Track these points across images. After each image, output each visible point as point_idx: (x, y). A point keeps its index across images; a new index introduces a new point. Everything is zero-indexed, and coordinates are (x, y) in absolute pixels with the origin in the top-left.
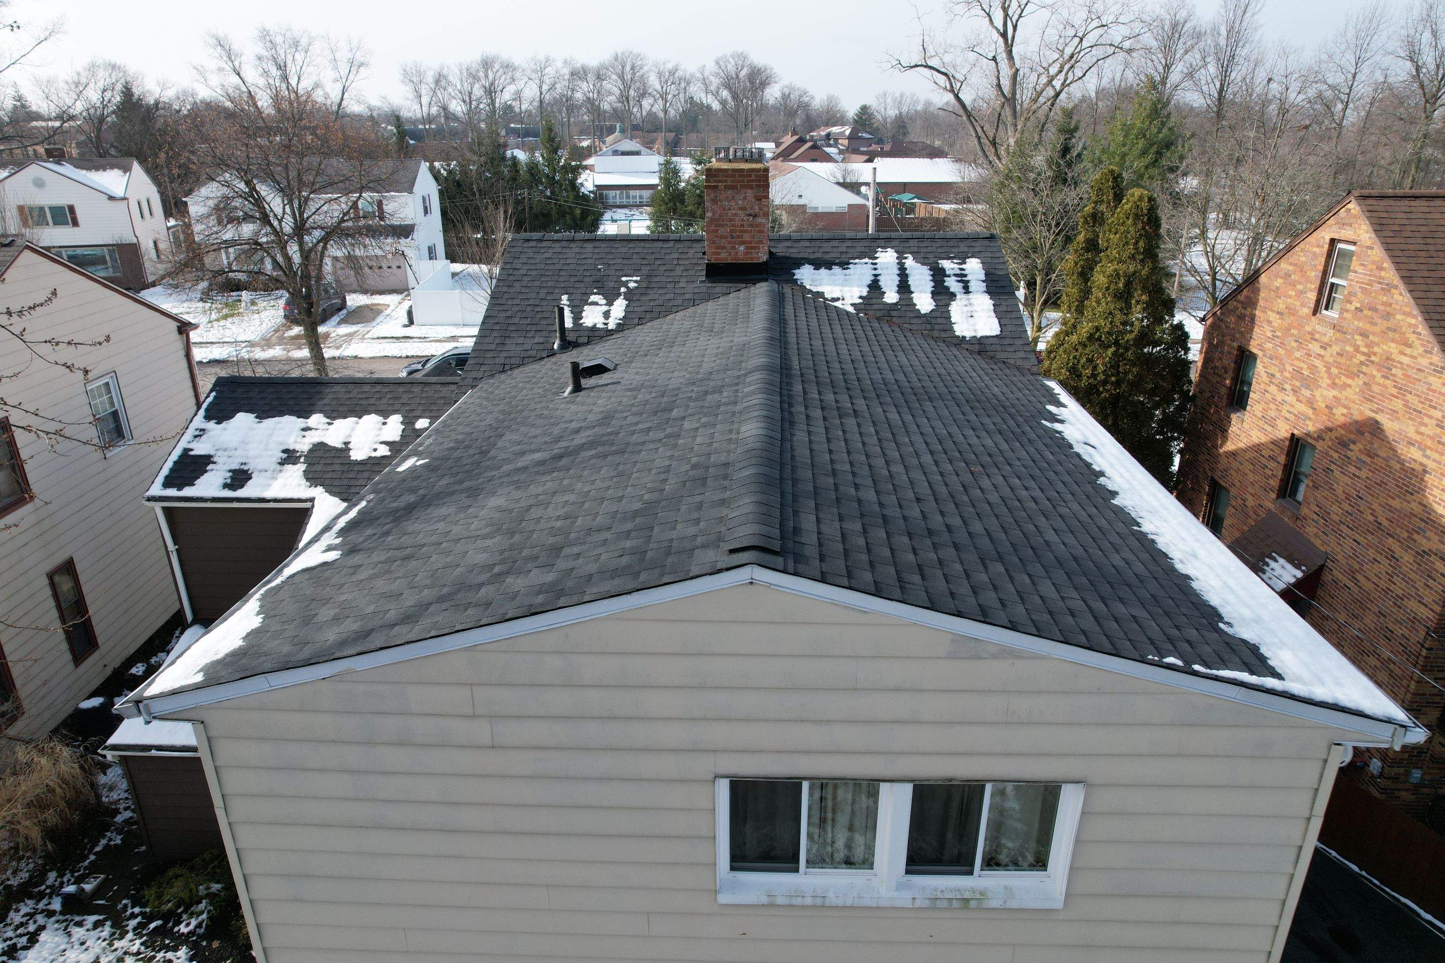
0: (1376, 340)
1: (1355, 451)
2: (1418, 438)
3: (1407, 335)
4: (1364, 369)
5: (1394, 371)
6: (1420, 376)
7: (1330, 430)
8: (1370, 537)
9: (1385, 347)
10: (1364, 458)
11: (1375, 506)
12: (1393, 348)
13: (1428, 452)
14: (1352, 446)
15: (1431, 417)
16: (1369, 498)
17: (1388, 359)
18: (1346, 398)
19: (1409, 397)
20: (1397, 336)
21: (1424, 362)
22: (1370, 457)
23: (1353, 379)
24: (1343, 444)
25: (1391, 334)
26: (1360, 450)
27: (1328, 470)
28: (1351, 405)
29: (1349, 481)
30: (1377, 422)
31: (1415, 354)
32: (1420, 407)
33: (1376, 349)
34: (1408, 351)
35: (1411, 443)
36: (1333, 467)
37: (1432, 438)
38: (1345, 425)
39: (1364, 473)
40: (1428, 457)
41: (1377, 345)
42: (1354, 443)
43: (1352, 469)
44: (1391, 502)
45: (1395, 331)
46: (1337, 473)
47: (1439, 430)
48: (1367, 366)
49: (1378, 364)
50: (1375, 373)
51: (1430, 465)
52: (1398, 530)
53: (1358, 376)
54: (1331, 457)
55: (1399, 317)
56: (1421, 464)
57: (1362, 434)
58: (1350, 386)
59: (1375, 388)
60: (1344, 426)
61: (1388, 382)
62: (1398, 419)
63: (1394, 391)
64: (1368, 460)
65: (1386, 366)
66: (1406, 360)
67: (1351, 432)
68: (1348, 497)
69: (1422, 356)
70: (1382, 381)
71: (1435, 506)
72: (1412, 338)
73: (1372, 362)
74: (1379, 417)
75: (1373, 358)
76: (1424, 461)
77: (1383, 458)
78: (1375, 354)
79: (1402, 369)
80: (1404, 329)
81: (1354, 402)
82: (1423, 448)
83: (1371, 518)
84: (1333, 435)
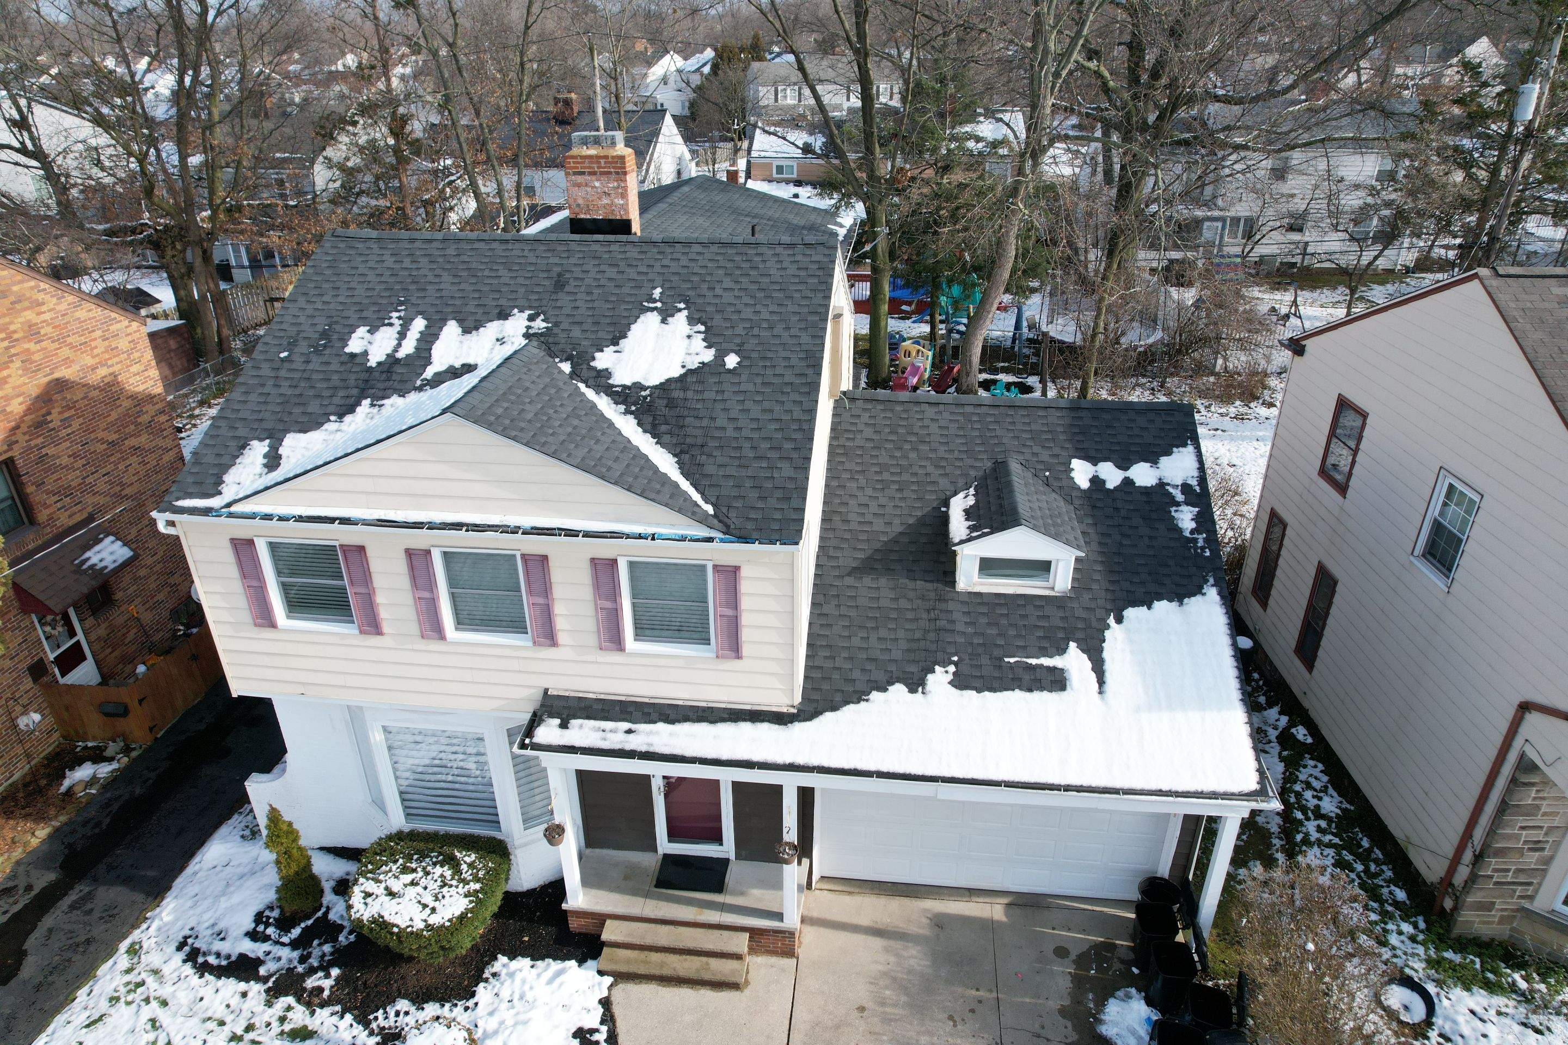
0: (7, 320)
1: (55, 418)
2: (97, 360)
3: (35, 297)
4: (13, 351)
5: (43, 332)
6: (67, 319)
7: (17, 427)
8: (112, 459)
9: (20, 320)
10: (66, 415)
11: (100, 435)
12: (29, 315)
13: (110, 363)
14: (49, 418)
15: (95, 339)
16: (93, 436)
17: (30, 326)
18: (14, 388)
19: (69, 340)
20: (26, 304)
21: (63, 307)
22: (70, 408)
23: (8, 367)
24: (40, 425)
25: (18, 306)
26: (60, 413)
27: (42, 459)
28: (24, 389)
29: (68, 444)
30: (57, 380)
31: (51, 306)
32: (83, 339)
33: (12, 328)
34: (44, 308)
35: (94, 369)
36: (44, 451)
37: (106, 351)
38: (29, 409)
39: (76, 425)
40: (112, 366)
41: (11, 323)
42: (49, 413)
43: (63, 433)
44: (109, 419)
45: (20, 301)
46: (51, 451)
47: (106, 343)
48: (13, 346)
49: (24, 337)
50: (26, 346)
51: (116, 368)
52: (127, 430)
53: (12, 361)
54: (37, 445)
55: (15, 288)
56: (111, 374)
57: (50, 400)
58: (9, 376)
59: (36, 357)
60: (28, 411)
61: (44, 344)
62: (73, 361)
63: (56, 345)
64: (72, 412)
65: (33, 332)
66: (47, 316)
67: (42, 408)
68: (74, 456)
69: (58, 304)
70: (38, 347)
71: (137, 389)
72: (41, 296)
73: (17, 340)
74: (57, 375)
75: (16, 336)
76: (111, 370)
77: (83, 399)
78: (15, 332)
79: (48, 325)
80: (28, 295)
81: (25, 384)
82: (103, 364)
83: (105, 446)
84: (24, 428)
